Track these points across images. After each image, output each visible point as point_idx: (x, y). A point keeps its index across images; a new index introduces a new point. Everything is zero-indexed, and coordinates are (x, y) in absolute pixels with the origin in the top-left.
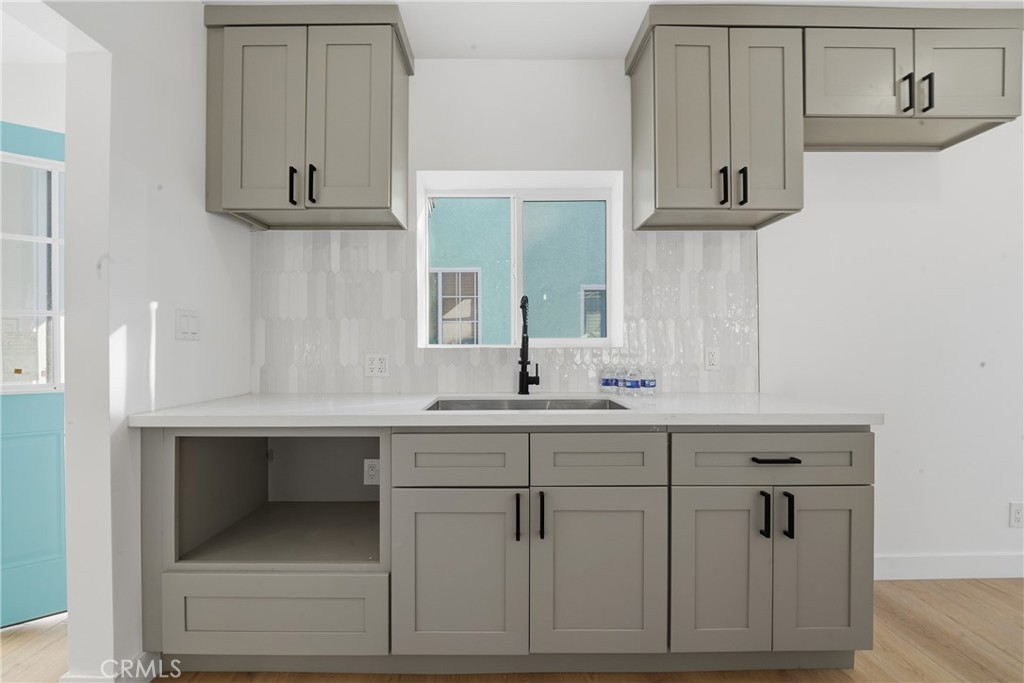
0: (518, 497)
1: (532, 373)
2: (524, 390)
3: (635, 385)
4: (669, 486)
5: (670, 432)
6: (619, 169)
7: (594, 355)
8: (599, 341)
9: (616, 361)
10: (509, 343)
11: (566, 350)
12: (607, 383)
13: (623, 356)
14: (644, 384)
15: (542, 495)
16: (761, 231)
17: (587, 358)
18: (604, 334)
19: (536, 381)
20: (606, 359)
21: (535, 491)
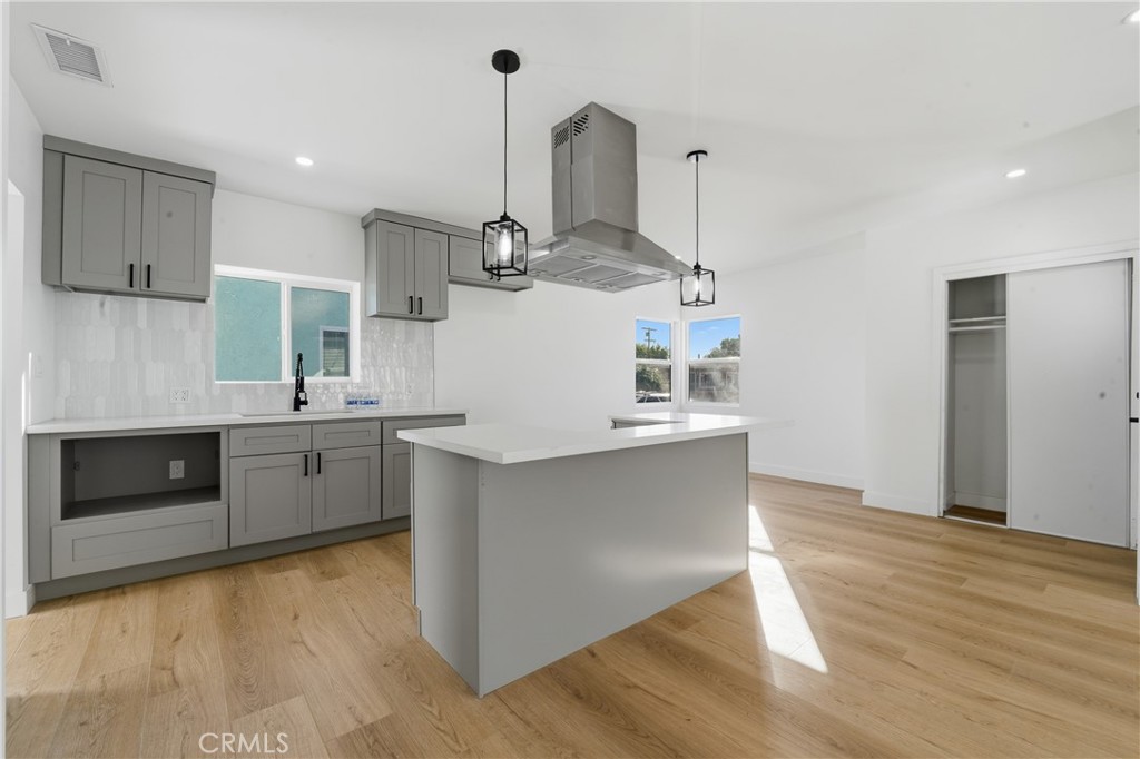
0: (306, 456)
1: (302, 399)
2: (297, 408)
3: (367, 403)
4: (382, 445)
5: (382, 420)
6: (358, 281)
7: (342, 388)
8: (343, 379)
9: (355, 390)
10: (280, 379)
11: (324, 384)
12: (350, 403)
13: (360, 388)
14: (372, 403)
15: (319, 454)
16: (435, 323)
17: (338, 390)
18: (347, 373)
19: (305, 403)
20: (350, 389)
21: (315, 453)
